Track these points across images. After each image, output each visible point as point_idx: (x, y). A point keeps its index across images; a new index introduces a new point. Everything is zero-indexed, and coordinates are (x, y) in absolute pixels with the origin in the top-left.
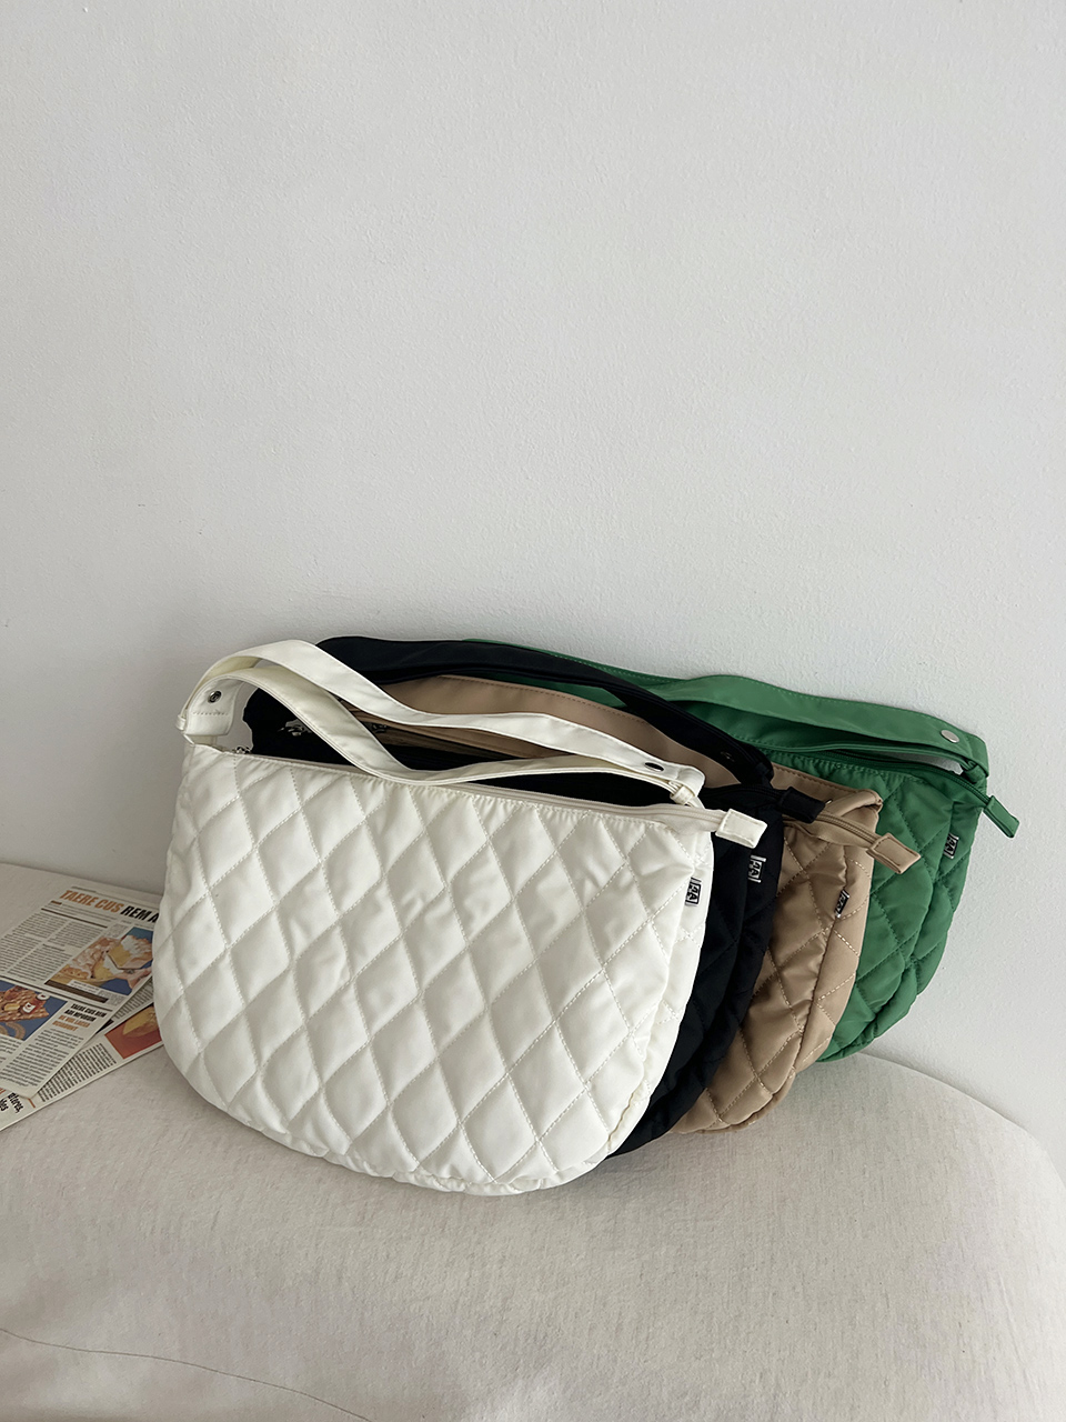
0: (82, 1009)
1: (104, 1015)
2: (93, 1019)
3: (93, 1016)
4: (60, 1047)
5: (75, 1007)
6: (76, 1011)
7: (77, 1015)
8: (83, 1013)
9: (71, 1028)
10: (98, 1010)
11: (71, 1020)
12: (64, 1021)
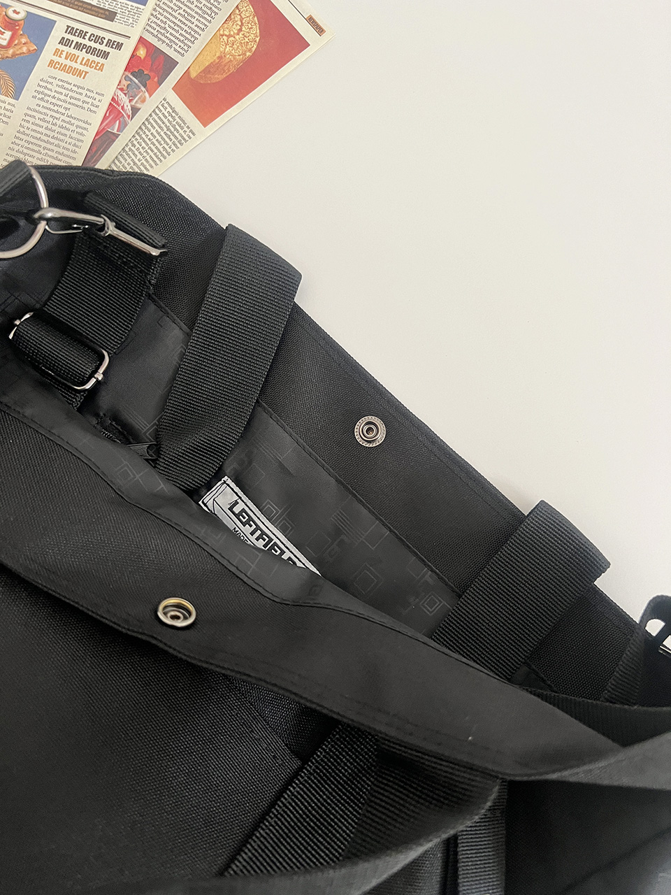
0: (82, 34)
1: (119, 46)
2: (106, 55)
3: (103, 48)
4: (74, 111)
5: (70, 30)
6: (76, 39)
7: (78, 46)
8: (86, 42)
9: (80, 74)
10: (108, 36)
11: (74, 58)
12: (62, 60)
